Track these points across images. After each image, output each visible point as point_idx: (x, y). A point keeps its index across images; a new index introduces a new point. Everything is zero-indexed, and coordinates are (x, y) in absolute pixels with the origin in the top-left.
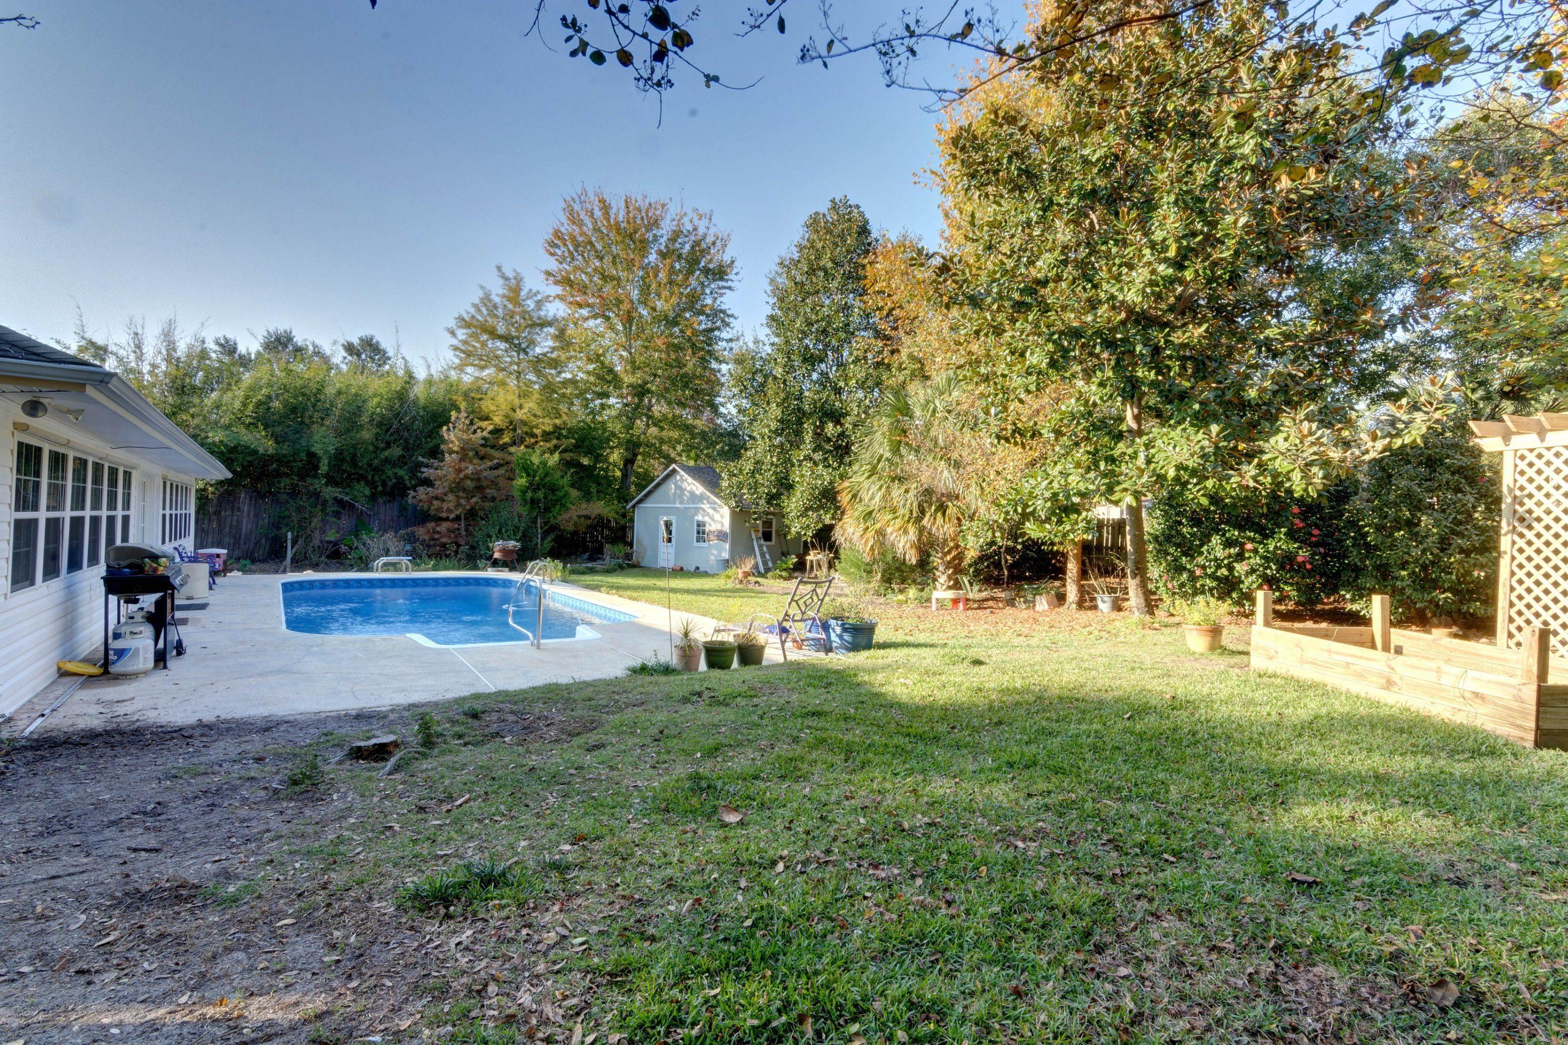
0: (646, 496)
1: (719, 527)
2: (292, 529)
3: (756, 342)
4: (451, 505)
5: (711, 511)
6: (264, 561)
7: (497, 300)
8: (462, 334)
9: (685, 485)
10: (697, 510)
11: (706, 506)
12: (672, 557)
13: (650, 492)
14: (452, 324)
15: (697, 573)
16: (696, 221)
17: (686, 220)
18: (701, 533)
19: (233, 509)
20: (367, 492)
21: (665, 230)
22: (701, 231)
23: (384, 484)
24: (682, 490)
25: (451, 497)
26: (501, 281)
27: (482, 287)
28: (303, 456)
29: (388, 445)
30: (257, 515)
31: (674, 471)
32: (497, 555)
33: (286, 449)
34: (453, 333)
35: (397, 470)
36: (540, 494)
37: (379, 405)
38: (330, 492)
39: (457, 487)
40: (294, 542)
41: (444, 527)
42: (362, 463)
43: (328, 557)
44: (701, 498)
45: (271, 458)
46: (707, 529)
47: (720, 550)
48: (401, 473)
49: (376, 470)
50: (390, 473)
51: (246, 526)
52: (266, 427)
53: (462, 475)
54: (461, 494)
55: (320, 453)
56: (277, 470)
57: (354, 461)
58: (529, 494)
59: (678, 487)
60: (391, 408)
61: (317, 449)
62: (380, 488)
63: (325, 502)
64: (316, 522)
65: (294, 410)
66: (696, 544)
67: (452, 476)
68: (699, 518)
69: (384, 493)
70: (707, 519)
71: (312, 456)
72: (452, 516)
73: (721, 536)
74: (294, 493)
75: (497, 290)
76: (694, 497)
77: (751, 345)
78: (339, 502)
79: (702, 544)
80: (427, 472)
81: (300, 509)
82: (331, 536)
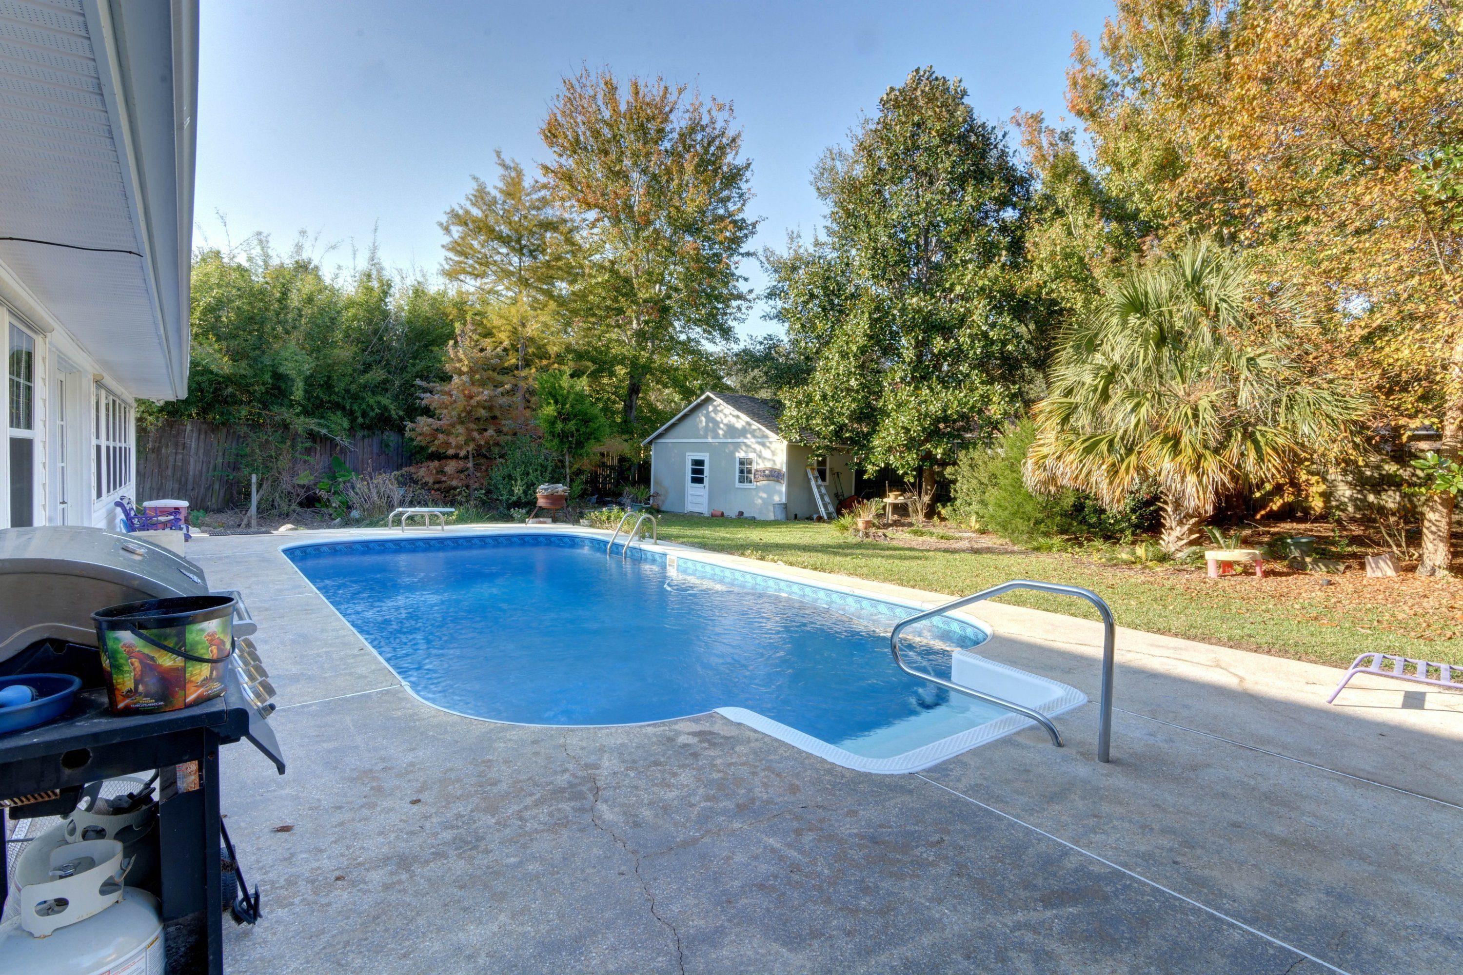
0: (667, 430)
1: (769, 465)
2: (255, 470)
3: (817, 244)
4: (461, 439)
5: (758, 447)
6: (220, 511)
7: (494, 193)
8: (457, 231)
9: (719, 417)
10: (737, 446)
11: (750, 440)
12: (705, 500)
13: (673, 425)
14: (444, 219)
15: (742, 520)
16: (714, 113)
17: (704, 110)
18: (745, 472)
19: (176, 445)
20: (346, 424)
21: (678, 122)
22: (719, 125)
23: (364, 415)
24: (716, 423)
25: (460, 429)
26: (501, 171)
27: (475, 179)
28: (267, 377)
29: (368, 367)
30: (207, 453)
31: (708, 399)
32: (541, 502)
33: (243, 368)
34: (447, 230)
35: (379, 398)
36: (572, 425)
37: (355, 318)
38: (302, 424)
39: (468, 417)
40: (260, 486)
41: (451, 467)
42: (340, 387)
43: (301, 504)
44: (743, 432)
45: (229, 380)
46: (754, 467)
47: (771, 493)
48: (385, 401)
49: (355, 397)
50: (371, 401)
51: (193, 467)
52: (219, 339)
53: (473, 402)
54: (472, 426)
55: (293, 374)
56: (233, 395)
57: (328, 386)
58: (559, 426)
59: (709, 419)
60: (370, 322)
61: (288, 368)
62: (360, 420)
63: (296, 435)
64: (284, 462)
65: (251, 319)
66: (738, 485)
67: (461, 403)
68: (741, 454)
69: (362, 426)
70: (752, 456)
71: (278, 377)
72: (462, 453)
73: (774, 475)
74: (255, 426)
75: (494, 183)
76: (731, 430)
77: (811, 249)
78: (312, 436)
79: (746, 485)
80: (427, 399)
81: (264, 445)
82: (304, 478)
